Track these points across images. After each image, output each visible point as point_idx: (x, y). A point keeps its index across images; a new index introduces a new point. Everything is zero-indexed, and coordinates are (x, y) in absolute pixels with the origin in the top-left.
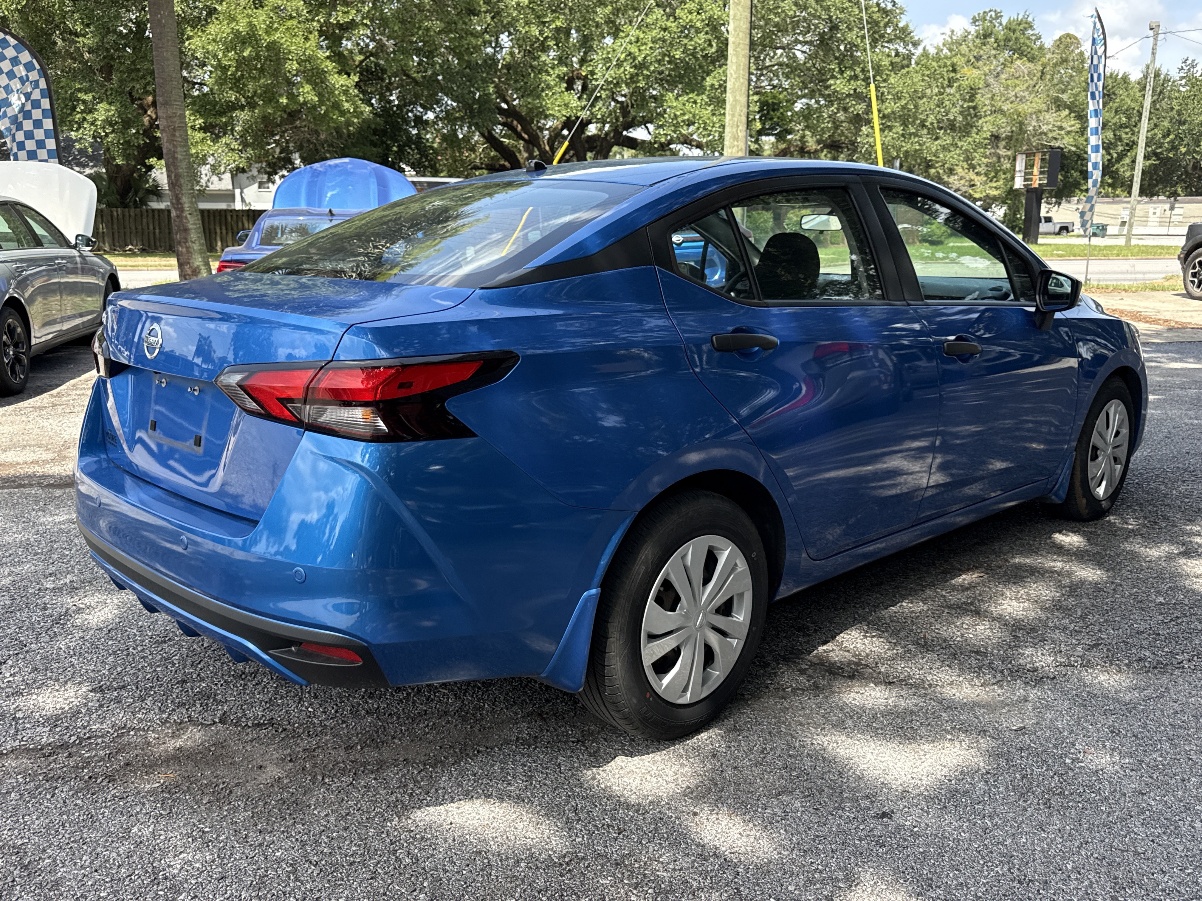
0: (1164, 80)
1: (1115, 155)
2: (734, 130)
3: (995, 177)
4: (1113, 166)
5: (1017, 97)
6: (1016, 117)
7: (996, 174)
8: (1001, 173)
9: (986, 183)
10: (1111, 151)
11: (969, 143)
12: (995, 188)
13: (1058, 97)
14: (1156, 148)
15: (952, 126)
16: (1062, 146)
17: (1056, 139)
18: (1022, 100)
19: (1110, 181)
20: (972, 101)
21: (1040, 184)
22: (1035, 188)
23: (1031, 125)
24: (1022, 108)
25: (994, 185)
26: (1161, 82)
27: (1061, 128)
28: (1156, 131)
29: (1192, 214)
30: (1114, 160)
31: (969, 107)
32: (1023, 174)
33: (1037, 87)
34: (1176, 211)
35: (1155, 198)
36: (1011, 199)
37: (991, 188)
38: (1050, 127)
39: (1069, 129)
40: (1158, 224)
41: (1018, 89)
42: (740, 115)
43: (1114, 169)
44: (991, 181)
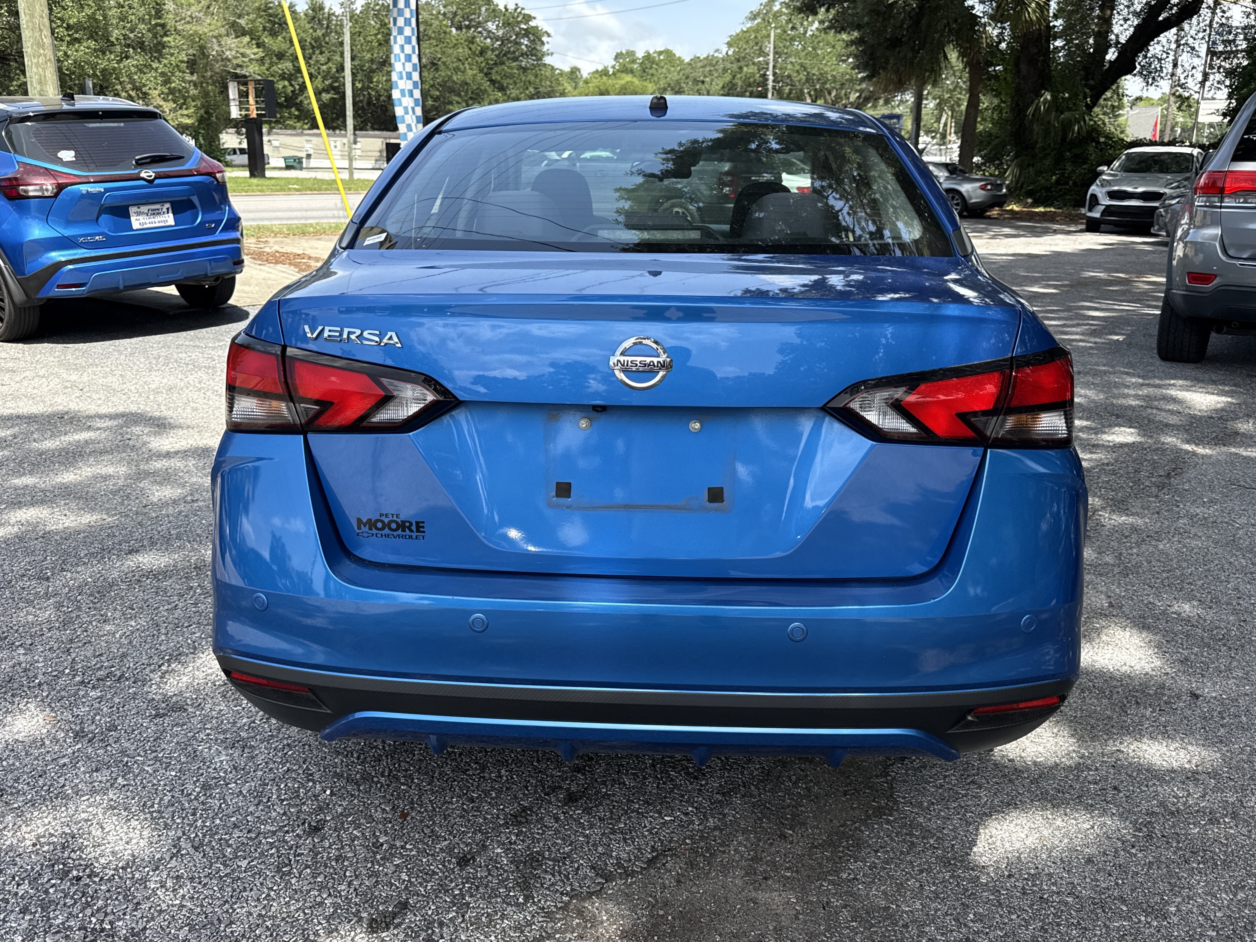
0: (329, 14)
1: (297, 87)
2: (37, 35)
3: (184, 104)
4: (297, 98)
5: (192, 18)
6: (197, 39)
7: (185, 100)
8: (189, 100)
9: (174, 110)
10: (293, 83)
11: (165, 65)
12: (187, 115)
13: (235, 21)
14: (333, 82)
15: (140, 45)
16: (247, 74)
17: (241, 66)
18: (198, 19)
19: (296, 113)
20: (160, 18)
21: (257, 114)
22: (253, 119)
23: (214, 49)
24: (201, 30)
25: (185, 112)
26: (326, 15)
27: (243, 55)
28: (330, 64)
29: (369, 149)
30: (297, 92)
31: (157, 25)
32: (237, 103)
33: (212, 9)
34: (358, 145)
35: (337, 132)
36: (204, 129)
37: (182, 115)
38: (234, 53)
39: (252, 56)
40: (339, 157)
41: (193, 8)
42: (42, 17)
43: (298, 101)
44: (181, 108)
